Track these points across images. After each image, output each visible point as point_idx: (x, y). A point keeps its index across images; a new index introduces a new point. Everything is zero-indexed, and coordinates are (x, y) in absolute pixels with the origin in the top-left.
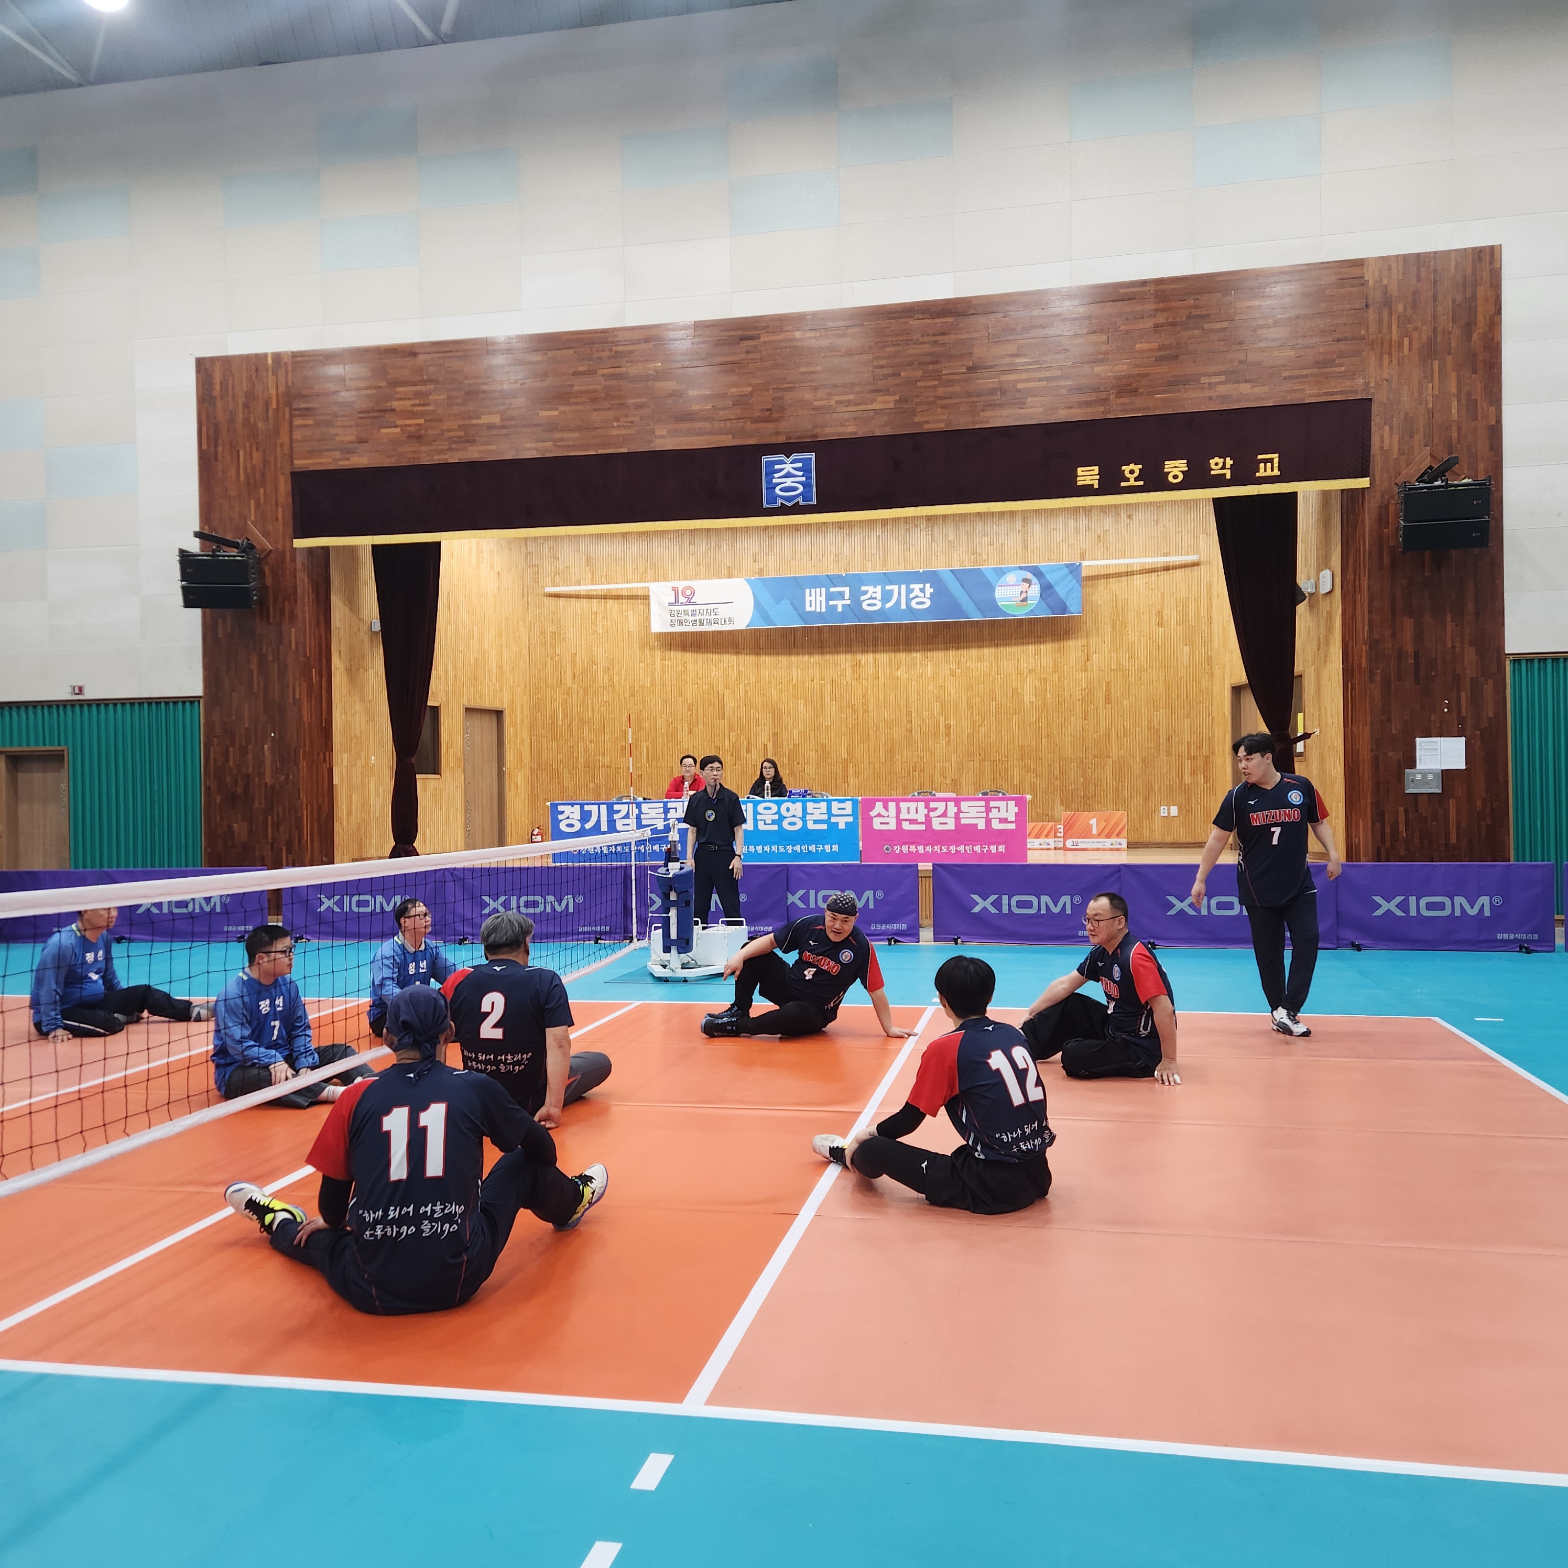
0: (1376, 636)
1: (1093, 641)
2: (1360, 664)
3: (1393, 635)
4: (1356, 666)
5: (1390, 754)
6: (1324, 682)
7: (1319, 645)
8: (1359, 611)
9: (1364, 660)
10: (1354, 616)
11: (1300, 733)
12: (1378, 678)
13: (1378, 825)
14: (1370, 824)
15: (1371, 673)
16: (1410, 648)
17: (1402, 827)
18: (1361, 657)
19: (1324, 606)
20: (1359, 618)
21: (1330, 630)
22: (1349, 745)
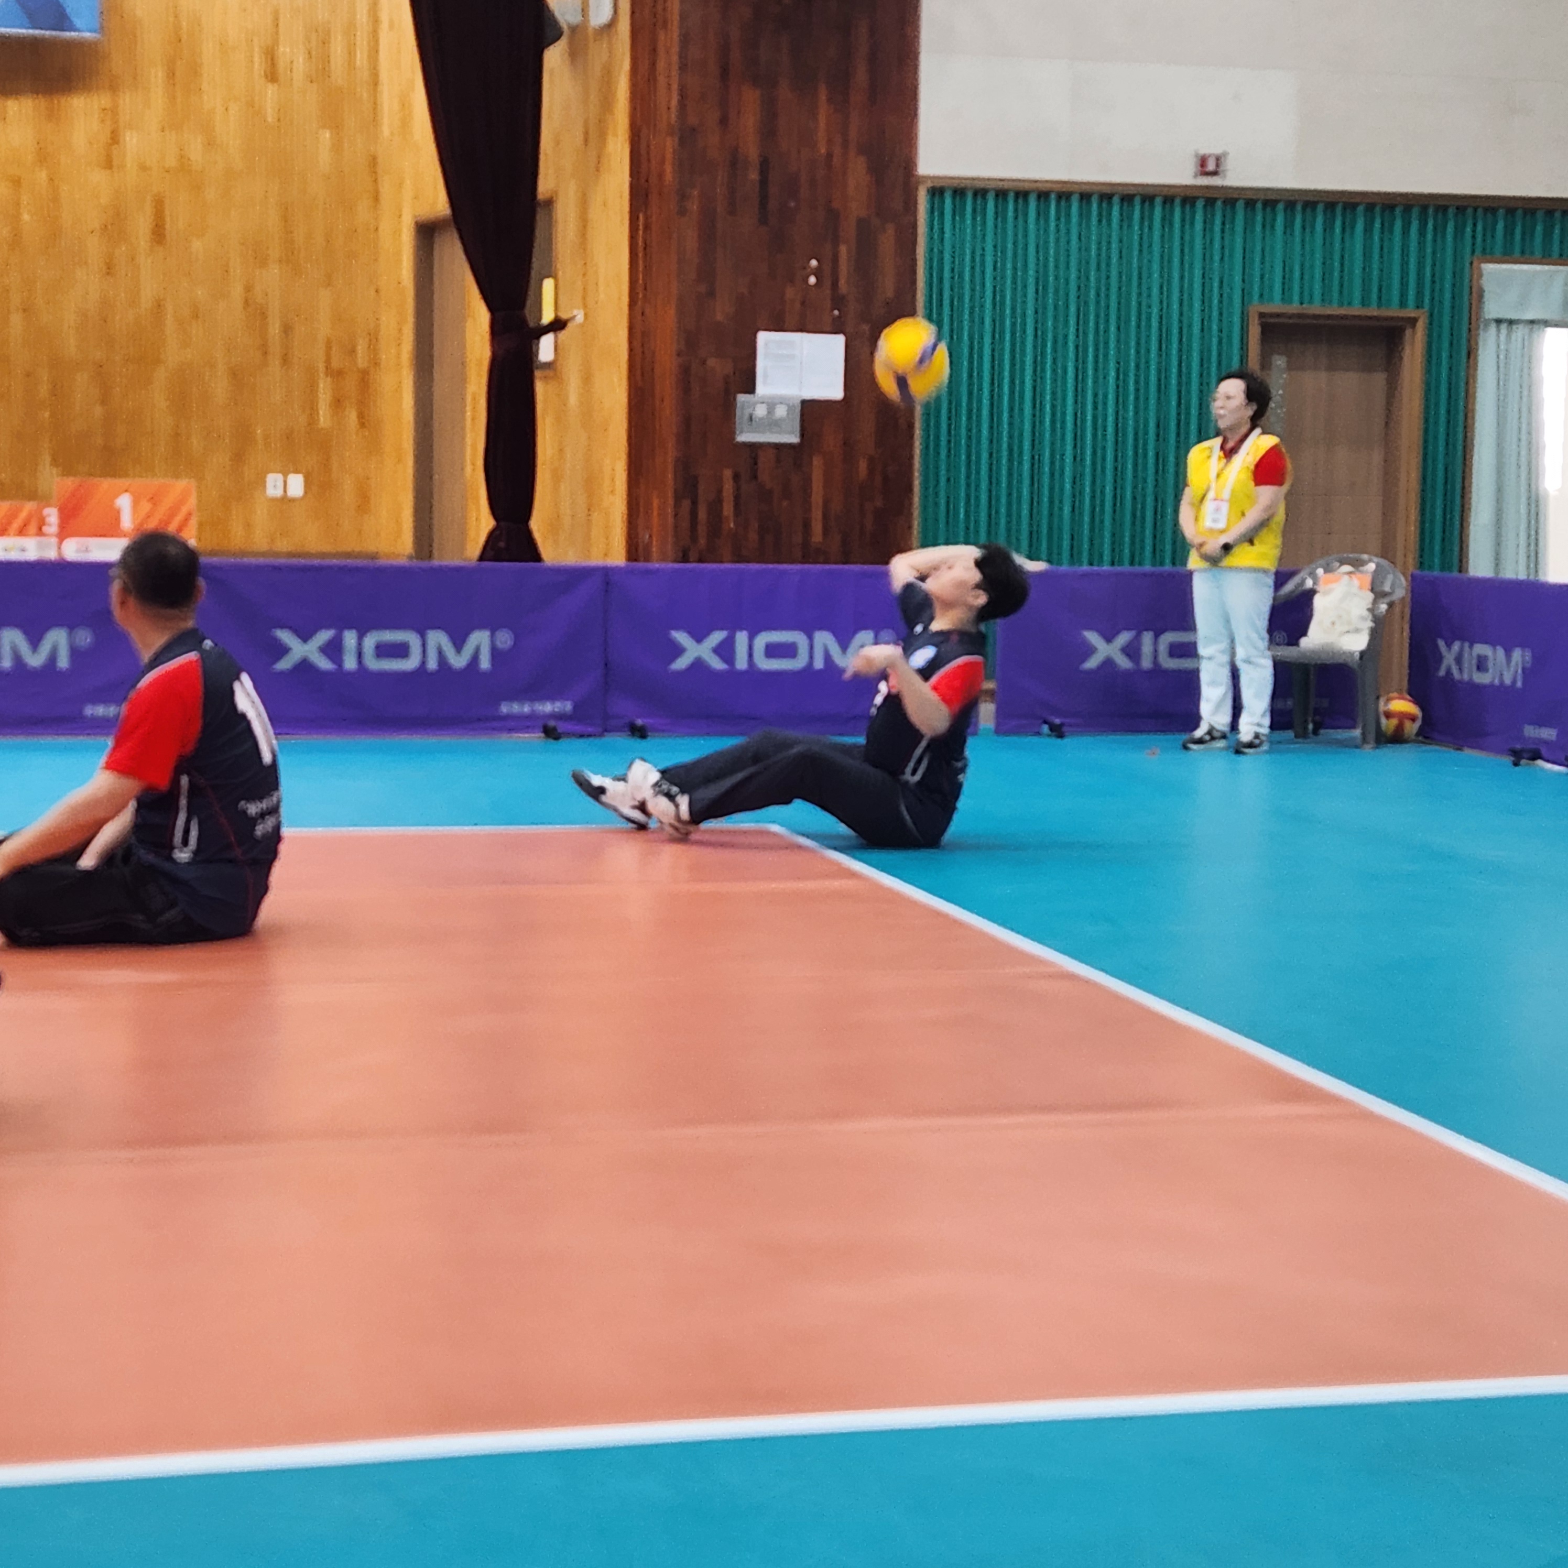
0: (693, 120)
1: (127, 101)
2: (661, 176)
3: (724, 121)
4: (654, 180)
5: (711, 362)
6: (595, 213)
7: (586, 133)
8: (661, 65)
9: (669, 168)
10: (652, 77)
11: (547, 317)
12: (694, 206)
13: (686, 504)
14: (671, 501)
15: (683, 196)
16: (752, 151)
17: (728, 509)
18: (663, 162)
19: (598, 54)
20: (662, 80)
21: (607, 104)
22: (637, 344)
